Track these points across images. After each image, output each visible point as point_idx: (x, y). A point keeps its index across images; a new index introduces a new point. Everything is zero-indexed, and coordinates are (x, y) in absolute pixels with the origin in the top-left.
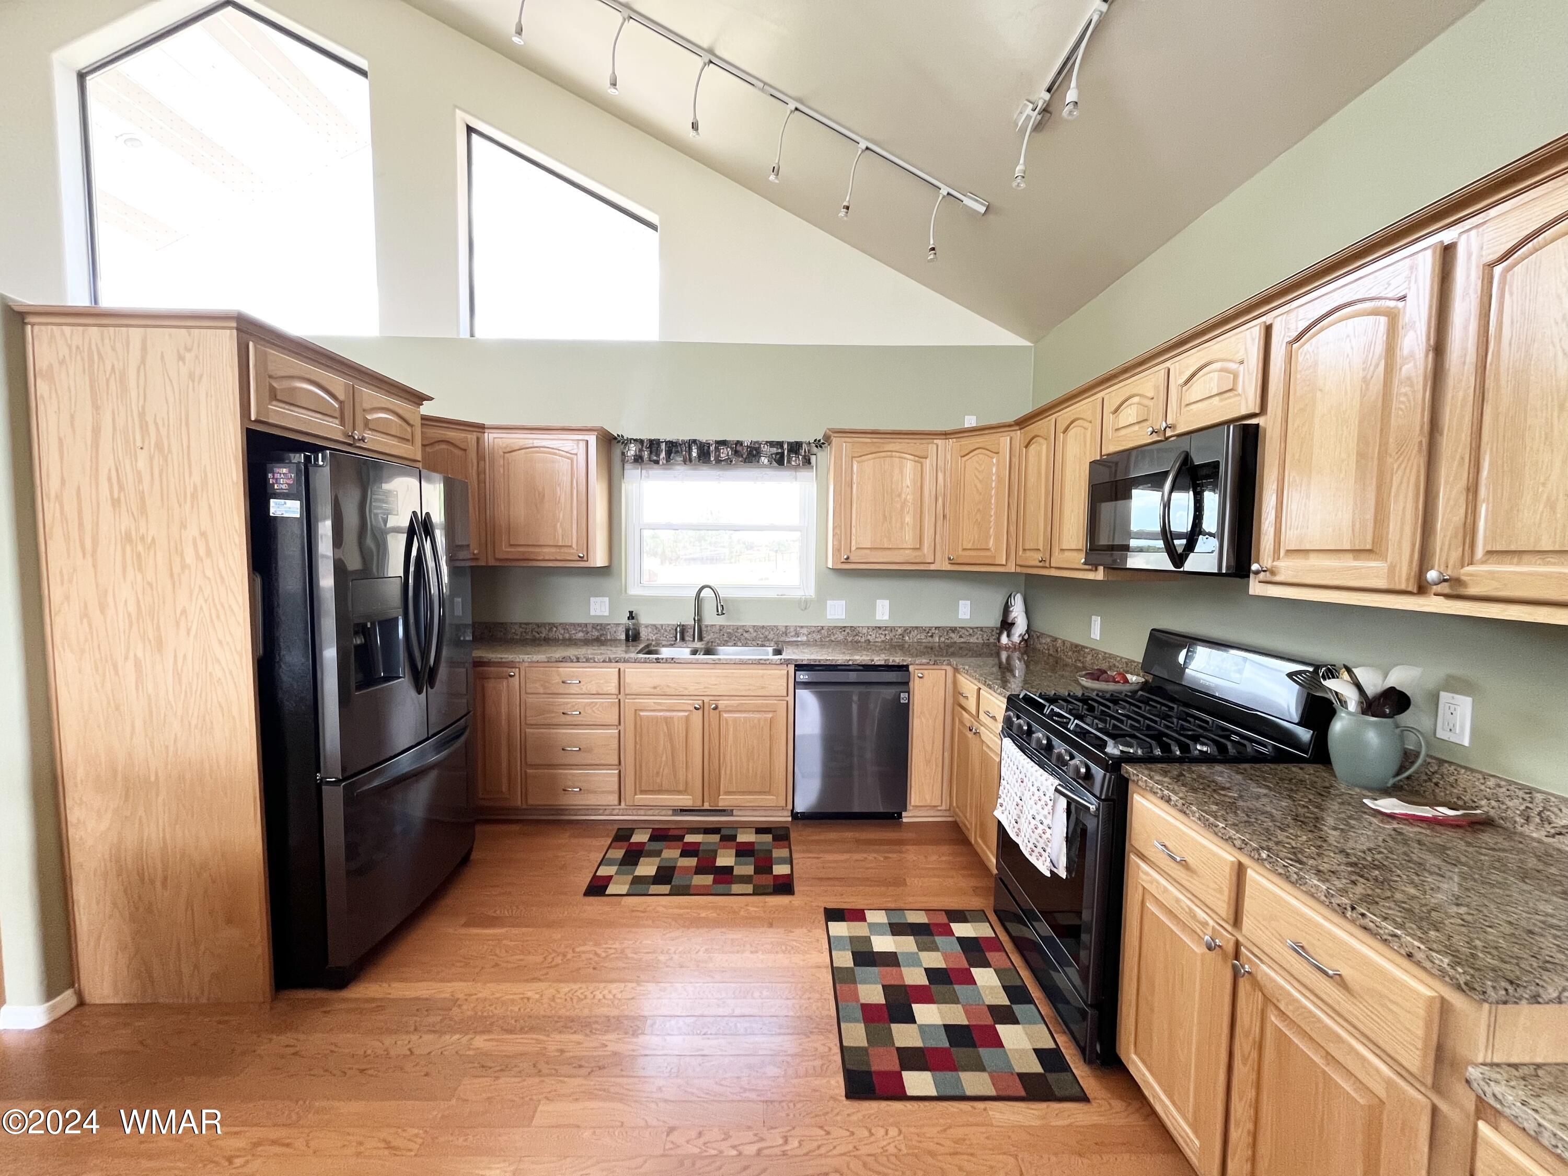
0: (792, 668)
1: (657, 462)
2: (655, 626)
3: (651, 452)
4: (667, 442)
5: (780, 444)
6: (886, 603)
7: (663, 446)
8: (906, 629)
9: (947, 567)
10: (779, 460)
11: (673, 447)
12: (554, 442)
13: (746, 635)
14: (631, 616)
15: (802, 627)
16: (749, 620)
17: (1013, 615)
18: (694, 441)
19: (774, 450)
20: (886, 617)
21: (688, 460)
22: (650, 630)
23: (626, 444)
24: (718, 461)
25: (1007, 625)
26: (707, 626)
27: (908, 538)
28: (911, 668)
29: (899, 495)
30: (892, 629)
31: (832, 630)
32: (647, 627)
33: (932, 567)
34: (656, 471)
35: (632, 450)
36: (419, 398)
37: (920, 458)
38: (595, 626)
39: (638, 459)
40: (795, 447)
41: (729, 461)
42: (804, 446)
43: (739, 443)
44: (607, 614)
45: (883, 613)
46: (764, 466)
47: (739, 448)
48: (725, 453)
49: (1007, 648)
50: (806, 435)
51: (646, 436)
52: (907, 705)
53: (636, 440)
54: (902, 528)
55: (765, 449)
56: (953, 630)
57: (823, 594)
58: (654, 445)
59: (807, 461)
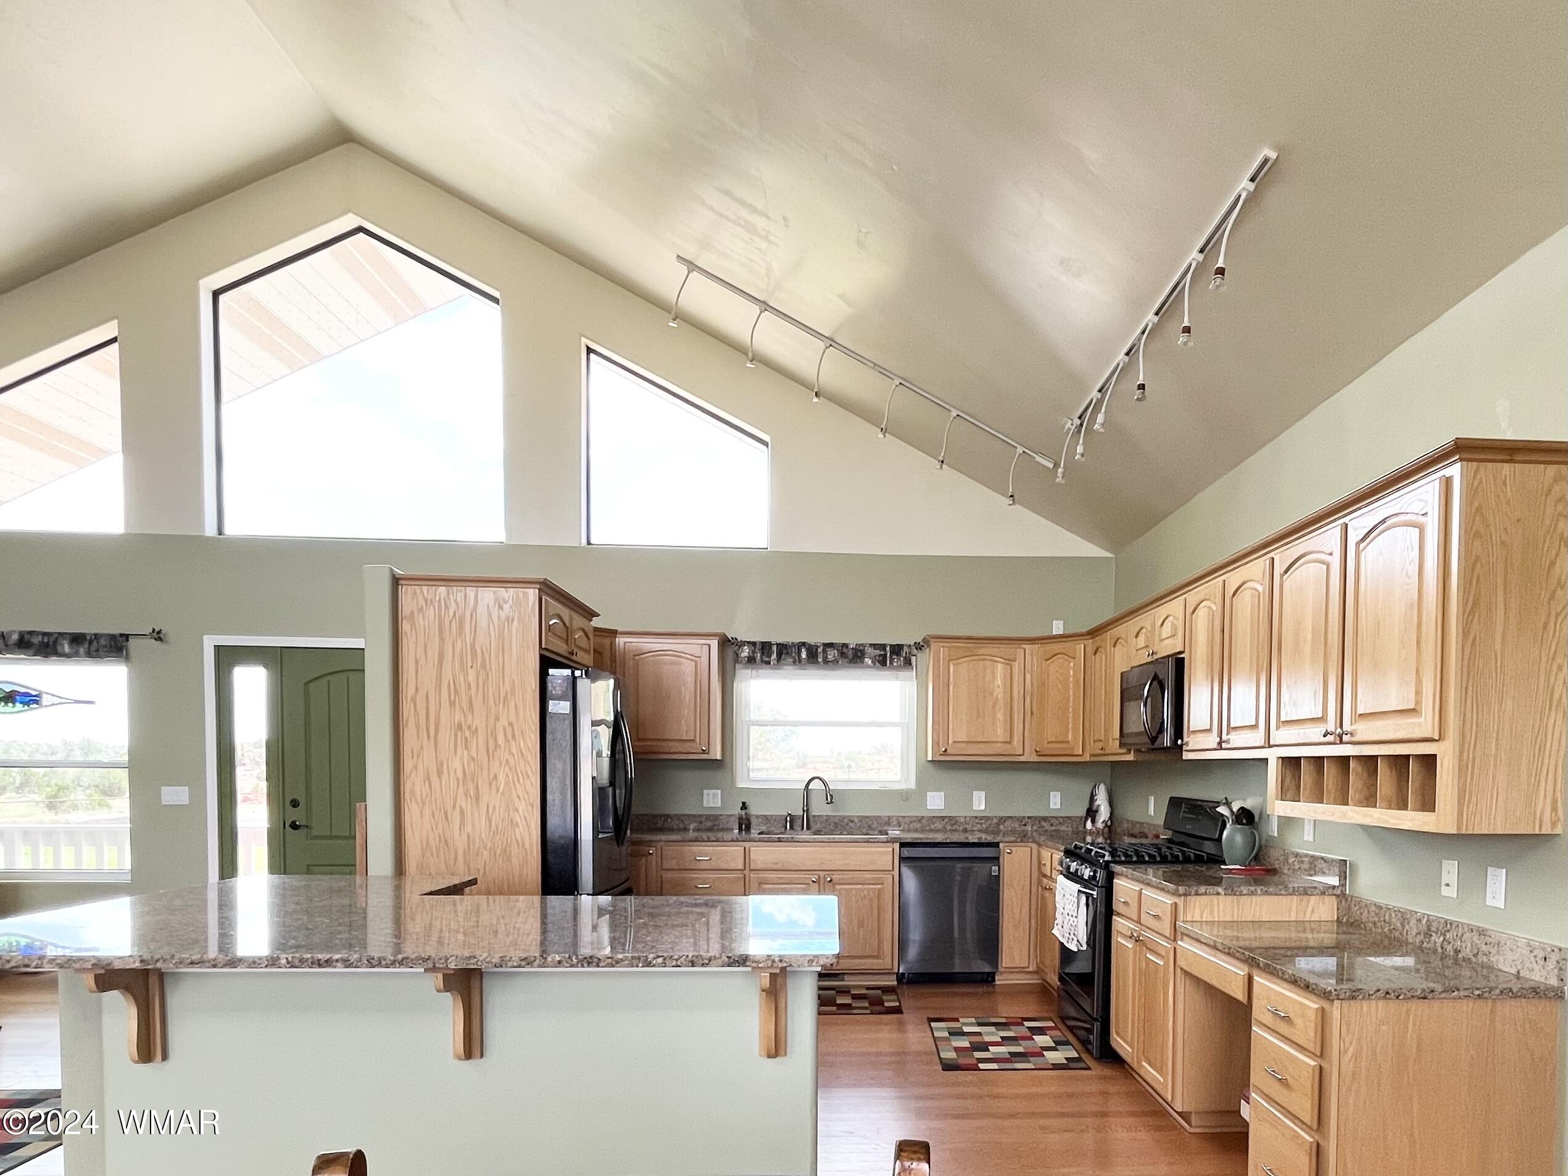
0: (897, 846)
1: (768, 663)
2: (765, 816)
3: (763, 654)
4: (778, 645)
5: (883, 647)
6: (983, 794)
7: (775, 648)
8: (1002, 818)
9: (1034, 758)
10: (882, 662)
11: (784, 650)
12: (680, 646)
13: (852, 825)
14: (744, 806)
15: (904, 817)
16: (854, 810)
17: (1098, 803)
18: (804, 644)
19: (878, 652)
20: (983, 807)
21: (798, 661)
22: (760, 820)
23: (740, 647)
24: (826, 661)
25: (1092, 813)
26: (814, 816)
27: (1000, 734)
28: (1001, 845)
29: (992, 694)
30: (987, 818)
31: (932, 819)
32: (757, 817)
33: (1022, 759)
34: (765, 671)
35: (745, 652)
36: (591, 614)
37: (1009, 661)
38: (708, 817)
39: (751, 660)
40: (897, 649)
41: (835, 662)
42: (906, 649)
43: (845, 645)
44: (719, 805)
45: (979, 803)
46: (868, 667)
47: (845, 650)
48: (832, 654)
49: (1091, 833)
50: (906, 637)
51: (758, 638)
52: (998, 877)
53: (749, 643)
54: (994, 723)
55: (869, 651)
56: (1045, 819)
57: (923, 785)
58: (766, 647)
59: (908, 663)
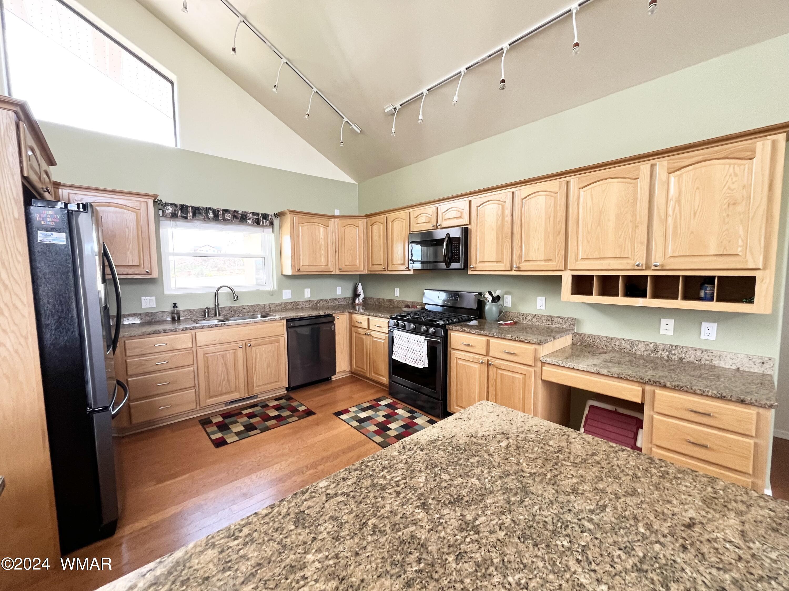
0: (285, 321)
1: (186, 218)
2: (190, 311)
3: (182, 212)
4: (192, 207)
5: (257, 214)
6: (309, 290)
7: (190, 209)
8: (318, 301)
9: (338, 273)
10: (257, 222)
11: (196, 211)
12: (122, 201)
13: (244, 310)
14: (175, 306)
15: (272, 304)
16: (244, 302)
17: (359, 291)
18: (210, 208)
19: (255, 217)
20: (309, 296)
21: (207, 218)
22: (186, 313)
23: (165, 206)
24: (225, 220)
25: (356, 295)
26: (222, 308)
27: (323, 261)
28: (334, 315)
29: (319, 242)
30: (312, 301)
31: (286, 304)
32: (184, 311)
33: (332, 273)
34: (182, 223)
35: (169, 210)
37: (326, 226)
38: (147, 314)
39: (174, 215)
40: (265, 216)
41: (230, 221)
42: (270, 216)
43: (236, 212)
44: (155, 306)
45: (307, 294)
46: (250, 225)
47: (236, 214)
48: (228, 216)
49: (358, 305)
50: (270, 211)
51: (179, 202)
52: (335, 330)
53: (171, 204)
54: (320, 256)
55: (250, 216)
56: (336, 299)
57: (281, 287)
58: (184, 208)
59: (272, 224)
